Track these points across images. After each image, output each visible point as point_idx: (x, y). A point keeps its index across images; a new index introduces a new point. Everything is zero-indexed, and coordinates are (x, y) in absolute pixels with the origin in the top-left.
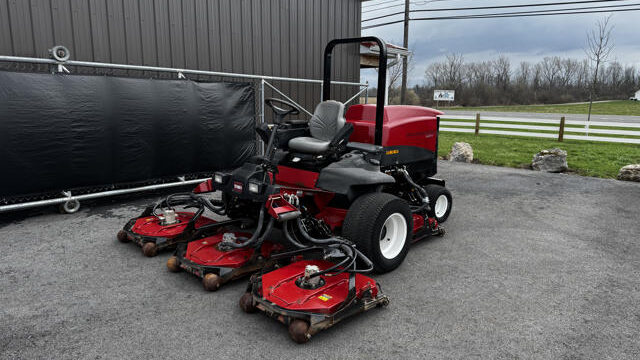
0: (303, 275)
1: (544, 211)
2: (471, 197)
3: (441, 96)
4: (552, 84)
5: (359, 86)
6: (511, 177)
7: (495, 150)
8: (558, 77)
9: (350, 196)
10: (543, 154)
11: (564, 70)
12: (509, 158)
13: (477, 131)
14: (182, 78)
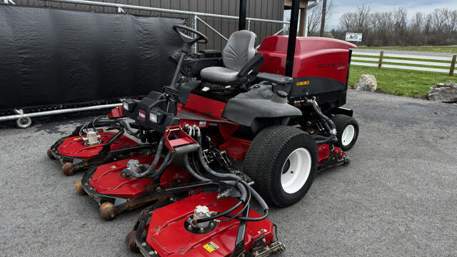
0: (192, 217)
1: (444, 141)
2: (375, 124)
3: (351, 37)
4: (440, 30)
5: (282, 24)
6: (411, 106)
7: (395, 82)
8: (446, 25)
9: (254, 129)
10: (439, 86)
11: (450, 19)
12: (408, 89)
13: (380, 65)
14: (122, 13)
